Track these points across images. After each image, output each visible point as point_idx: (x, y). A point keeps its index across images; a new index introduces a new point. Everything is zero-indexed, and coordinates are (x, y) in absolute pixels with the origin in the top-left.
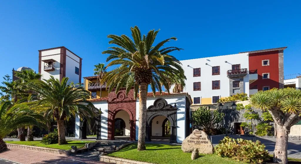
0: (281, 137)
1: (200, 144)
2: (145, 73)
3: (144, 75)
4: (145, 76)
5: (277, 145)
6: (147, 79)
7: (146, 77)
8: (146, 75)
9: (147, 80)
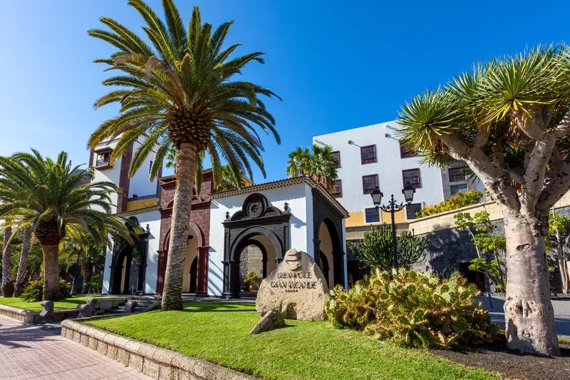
0: (518, 248)
1: (297, 291)
2: (186, 119)
3: (184, 124)
4: (186, 126)
5: (511, 281)
6: (192, 135)
7: (189, 129)
8: (188, 123)
9: (193, 137)
